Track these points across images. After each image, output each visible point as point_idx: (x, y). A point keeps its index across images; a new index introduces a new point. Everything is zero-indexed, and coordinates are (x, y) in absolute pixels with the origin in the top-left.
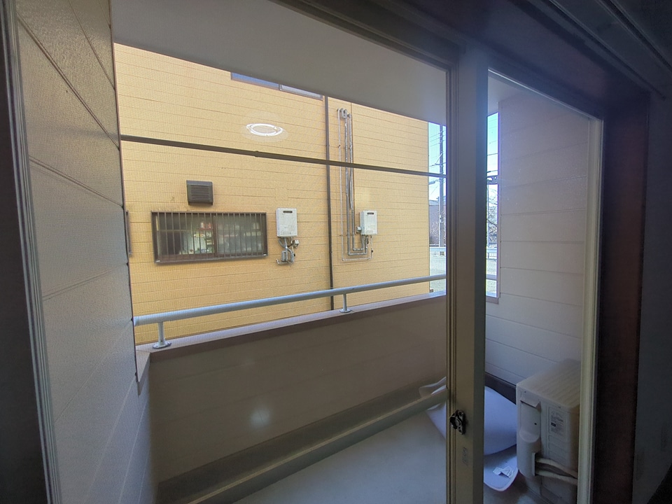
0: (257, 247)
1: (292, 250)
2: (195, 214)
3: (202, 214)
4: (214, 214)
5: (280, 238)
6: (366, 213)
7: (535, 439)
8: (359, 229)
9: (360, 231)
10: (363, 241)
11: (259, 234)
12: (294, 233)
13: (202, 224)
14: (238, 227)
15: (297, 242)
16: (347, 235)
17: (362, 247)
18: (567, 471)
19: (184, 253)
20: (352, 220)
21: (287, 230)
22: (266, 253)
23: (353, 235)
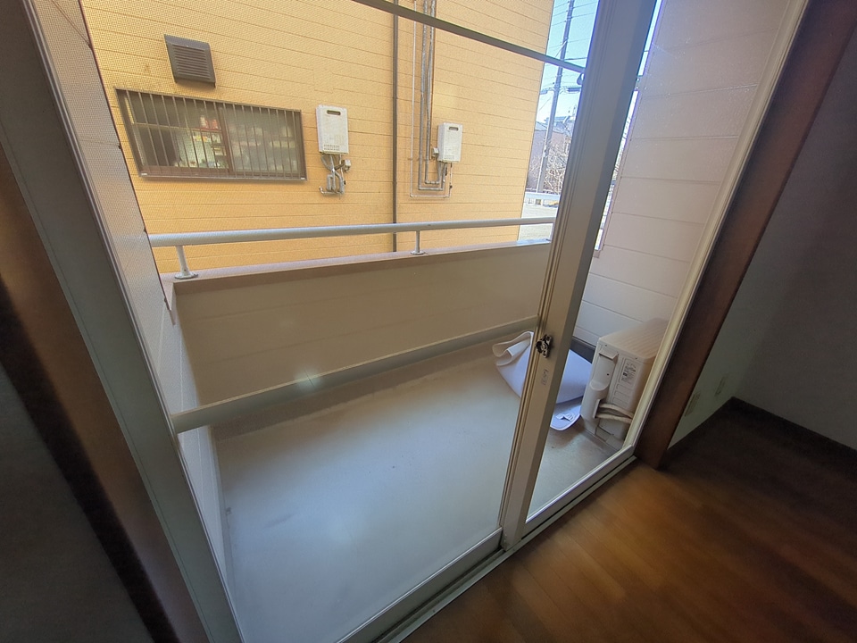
0: (291, 166)
1: (341, 175)
2: (189, 101)
3: (200, 102)
4: (219, 104)
5: (323, 154)
6: (447, 126)
7: (604, 388)
8: (436, 151)
9: (437, 154)
10: (440, 172)
11: (292, 145)
12: (343, 149)
13: (203, 119)
14: (259, 131)
15: (348, 163)
16: (419, 159)
17: (438, 180)
18: (625, 413)
19: (181, 165)
20: (428, 136)
21: (332, 142)
22: (305, 176)
23: (426, 160)
